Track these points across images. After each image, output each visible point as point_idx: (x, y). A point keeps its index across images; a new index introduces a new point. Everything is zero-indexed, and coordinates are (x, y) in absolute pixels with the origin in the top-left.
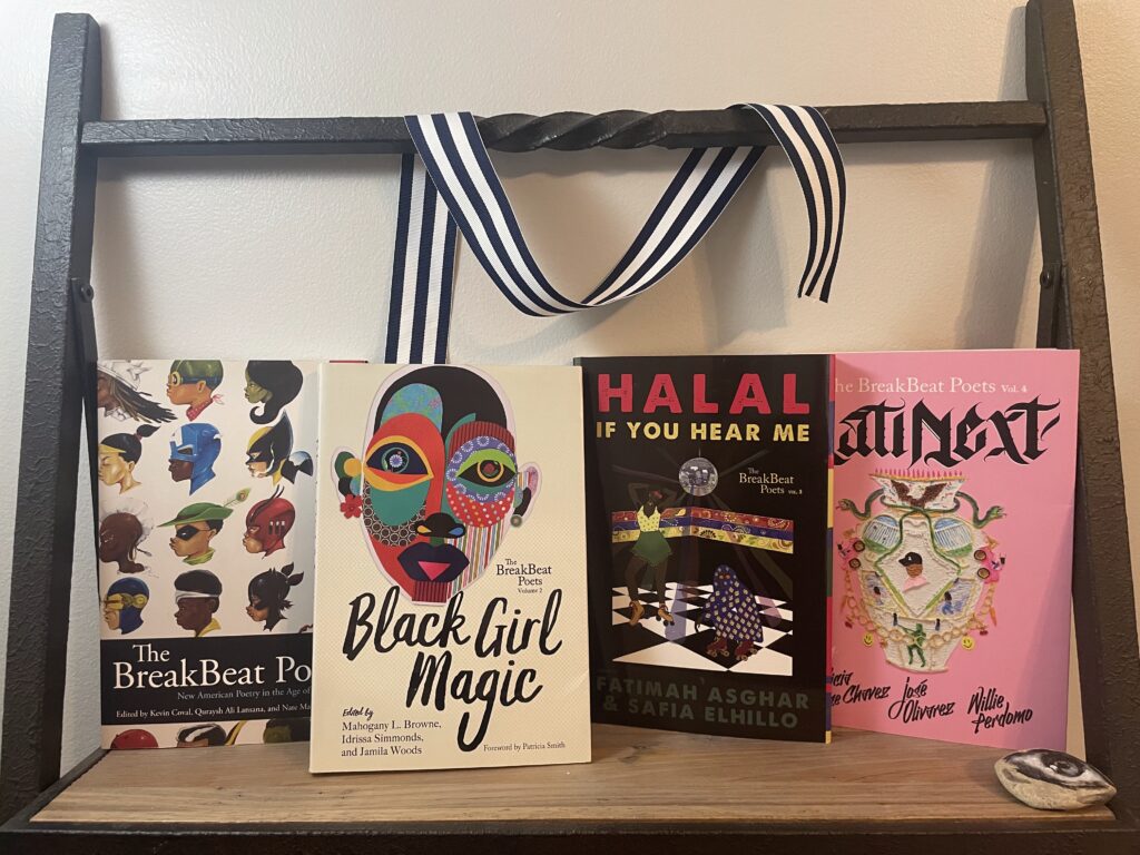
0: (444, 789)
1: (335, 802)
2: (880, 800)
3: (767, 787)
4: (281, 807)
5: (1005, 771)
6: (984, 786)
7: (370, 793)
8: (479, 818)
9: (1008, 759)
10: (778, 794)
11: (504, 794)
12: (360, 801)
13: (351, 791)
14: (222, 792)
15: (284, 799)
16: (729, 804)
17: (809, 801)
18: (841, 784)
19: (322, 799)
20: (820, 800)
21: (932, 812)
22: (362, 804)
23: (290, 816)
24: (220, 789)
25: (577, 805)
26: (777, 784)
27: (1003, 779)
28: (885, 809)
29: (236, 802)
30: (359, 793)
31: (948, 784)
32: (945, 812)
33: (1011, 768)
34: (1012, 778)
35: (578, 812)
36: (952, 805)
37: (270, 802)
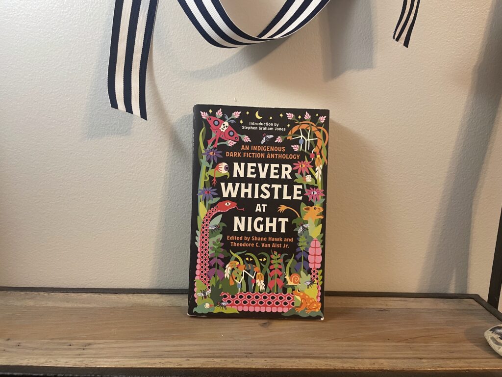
0: (149, 344)
1: (78, 352)
2: (419, 356)
3: (350, 346)
4: (43, 355)
5: (493, 338)
6: (477, 346)
7: (102, 346)
8: (168, 366)
9: (493, 330)
10: (357, 350)
11: (186, 348)
12: (94, 352)
13: (89, 344)
14: (9, 342)
15: (46, 349)
16: (327, 358)
17: (376, 356)
18: (394, 344)
19: (70, 349)
20: (383, 356)
21: (451, 365)
22: (95, 354)
23: (46, 361)
24: (8, 340)
25: (232, 357)
26: (355, 343)
27: (492, 343)
28: (423, 362)
29: (14, 350)
30: (95, 346)
31: (458, 344)
32: (460, 365)
33: (496, 336)
34: (497, 343)
35: (233, 363)
36: (463, 360)
37: (35, 351)
